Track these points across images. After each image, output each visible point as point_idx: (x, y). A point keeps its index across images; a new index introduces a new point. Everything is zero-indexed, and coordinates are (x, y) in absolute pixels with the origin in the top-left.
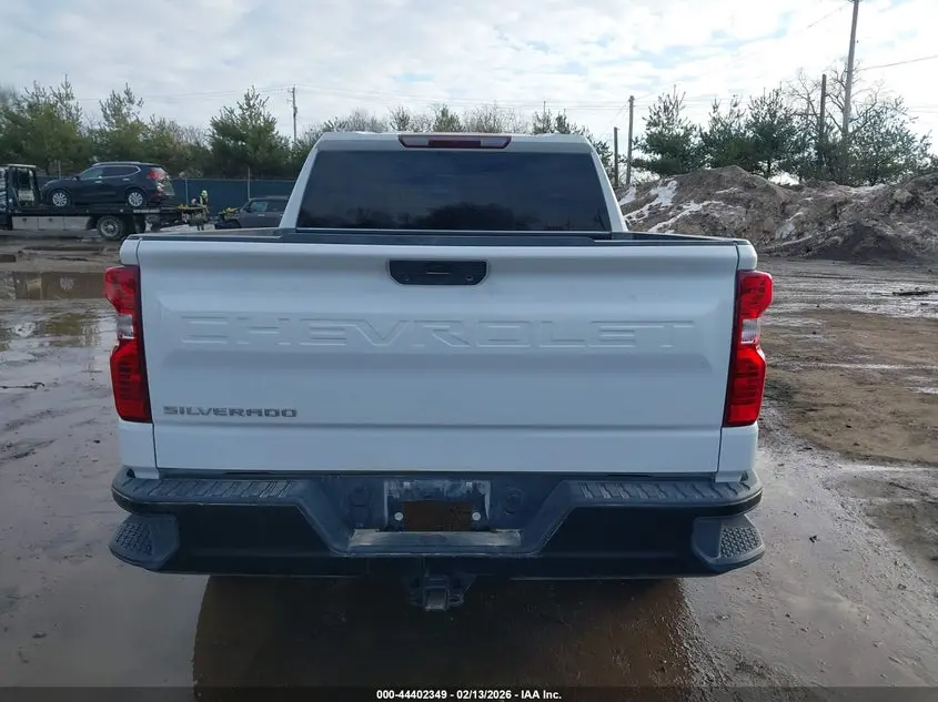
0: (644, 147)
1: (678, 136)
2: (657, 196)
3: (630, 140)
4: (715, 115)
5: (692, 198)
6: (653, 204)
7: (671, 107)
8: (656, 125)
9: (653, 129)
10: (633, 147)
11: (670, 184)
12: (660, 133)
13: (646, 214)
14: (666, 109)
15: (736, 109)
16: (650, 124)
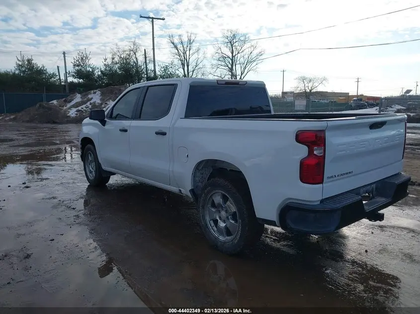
0: (73, 76)
1: (89, 71)
2: (92, 98)
3: (66, 72)
4: (105, 63)
5: (110, 99)
6: (92, 101)
7: (84, 58)
8: (78, 66)
9: (77, 68)
10: (68, 75)
11: (97, 93)
12: (81, 69)
13: (90, 106)
14: (82, 59)
15: (114, 60)
16: (74, 65)
